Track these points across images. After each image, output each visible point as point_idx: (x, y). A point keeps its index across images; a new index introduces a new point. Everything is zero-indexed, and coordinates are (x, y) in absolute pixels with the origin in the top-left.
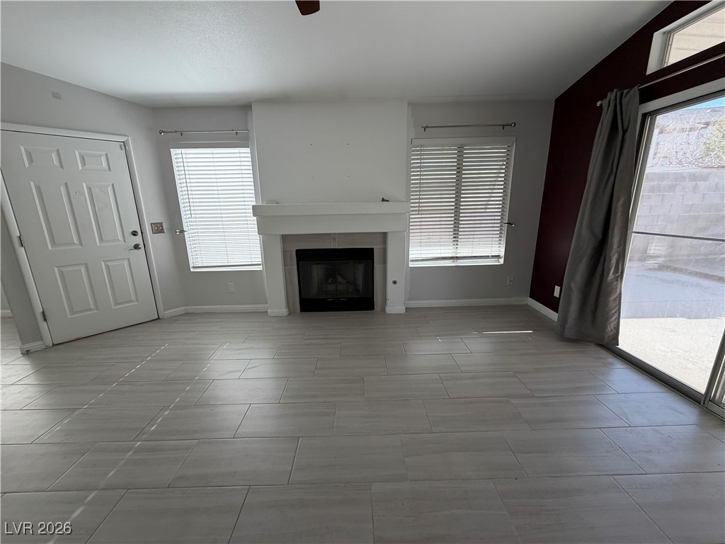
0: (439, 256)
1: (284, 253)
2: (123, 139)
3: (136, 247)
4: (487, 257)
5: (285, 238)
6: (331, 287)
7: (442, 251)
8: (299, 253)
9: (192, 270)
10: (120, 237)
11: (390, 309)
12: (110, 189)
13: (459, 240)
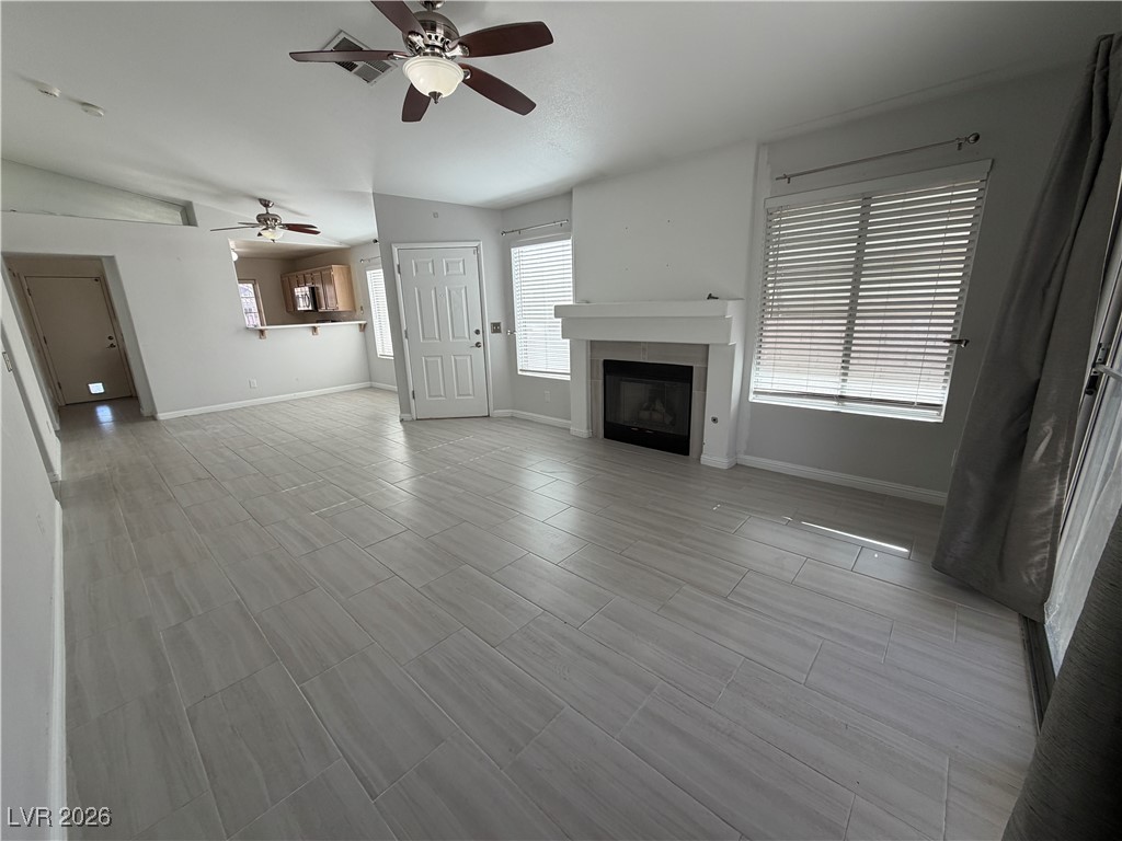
0: (804, 390)
1: (592, 363)
2: (476, 244)
3: (478, 345)
4: (909, 404)
5: (593, 345)
6: (645, 415)
7: (810, 383)
8: (607, 363)
9: (520, 373)
10: (467, 336)
11: (706, 459)
12: (463, 291)
13: (851, 367)
